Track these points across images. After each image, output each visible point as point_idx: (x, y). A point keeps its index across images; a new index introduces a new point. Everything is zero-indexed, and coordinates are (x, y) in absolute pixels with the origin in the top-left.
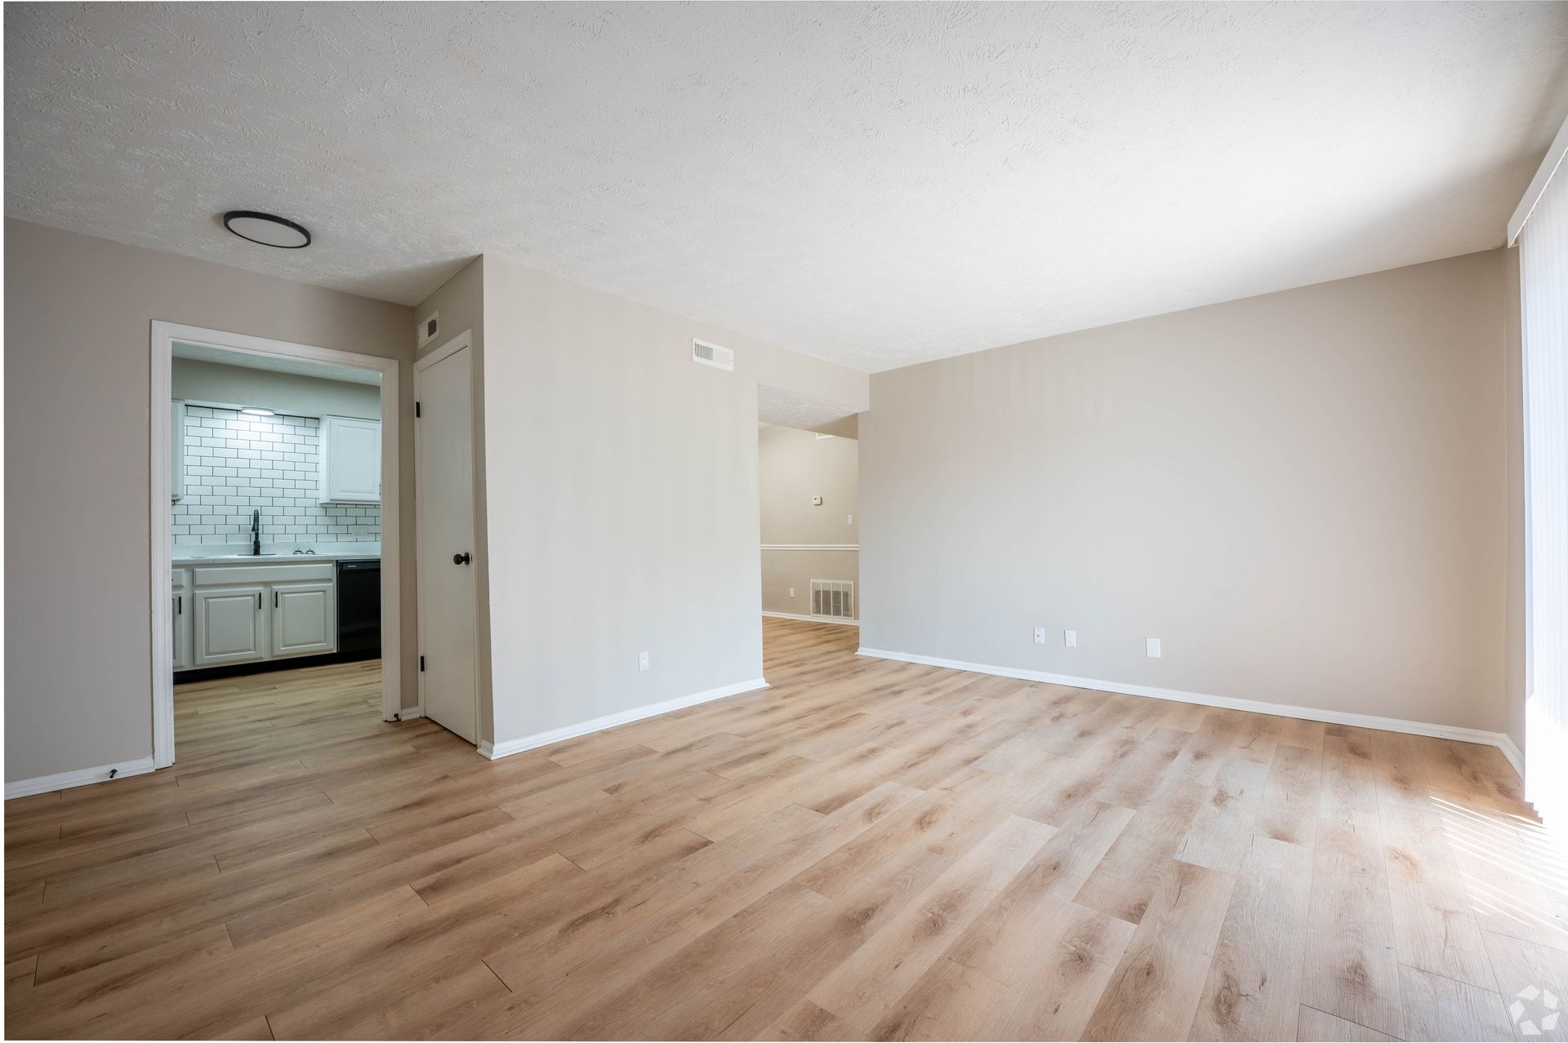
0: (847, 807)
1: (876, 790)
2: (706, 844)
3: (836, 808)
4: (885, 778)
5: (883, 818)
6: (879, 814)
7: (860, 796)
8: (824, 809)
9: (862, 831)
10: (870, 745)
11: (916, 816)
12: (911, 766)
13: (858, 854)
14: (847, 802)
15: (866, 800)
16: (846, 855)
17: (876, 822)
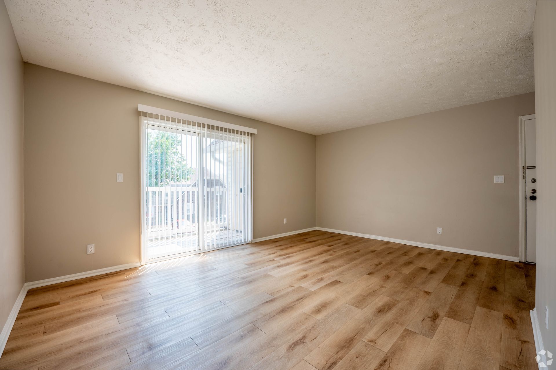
0: (329, 282)
1: (319, 287)
2: (368, 274)
3: (334, 281)
4: (314, 293)
5: (318, 278)
6: (319, 279)
7: (325, 285)
8: (337, 282)
9: (324, 276)
10: (320, 317)
11: (307, 278)
12: (301, 299)
13: (325, 271)
14: (330, 283)
15: (323, 284)
16: (328, 271)
17: (320, 277)
